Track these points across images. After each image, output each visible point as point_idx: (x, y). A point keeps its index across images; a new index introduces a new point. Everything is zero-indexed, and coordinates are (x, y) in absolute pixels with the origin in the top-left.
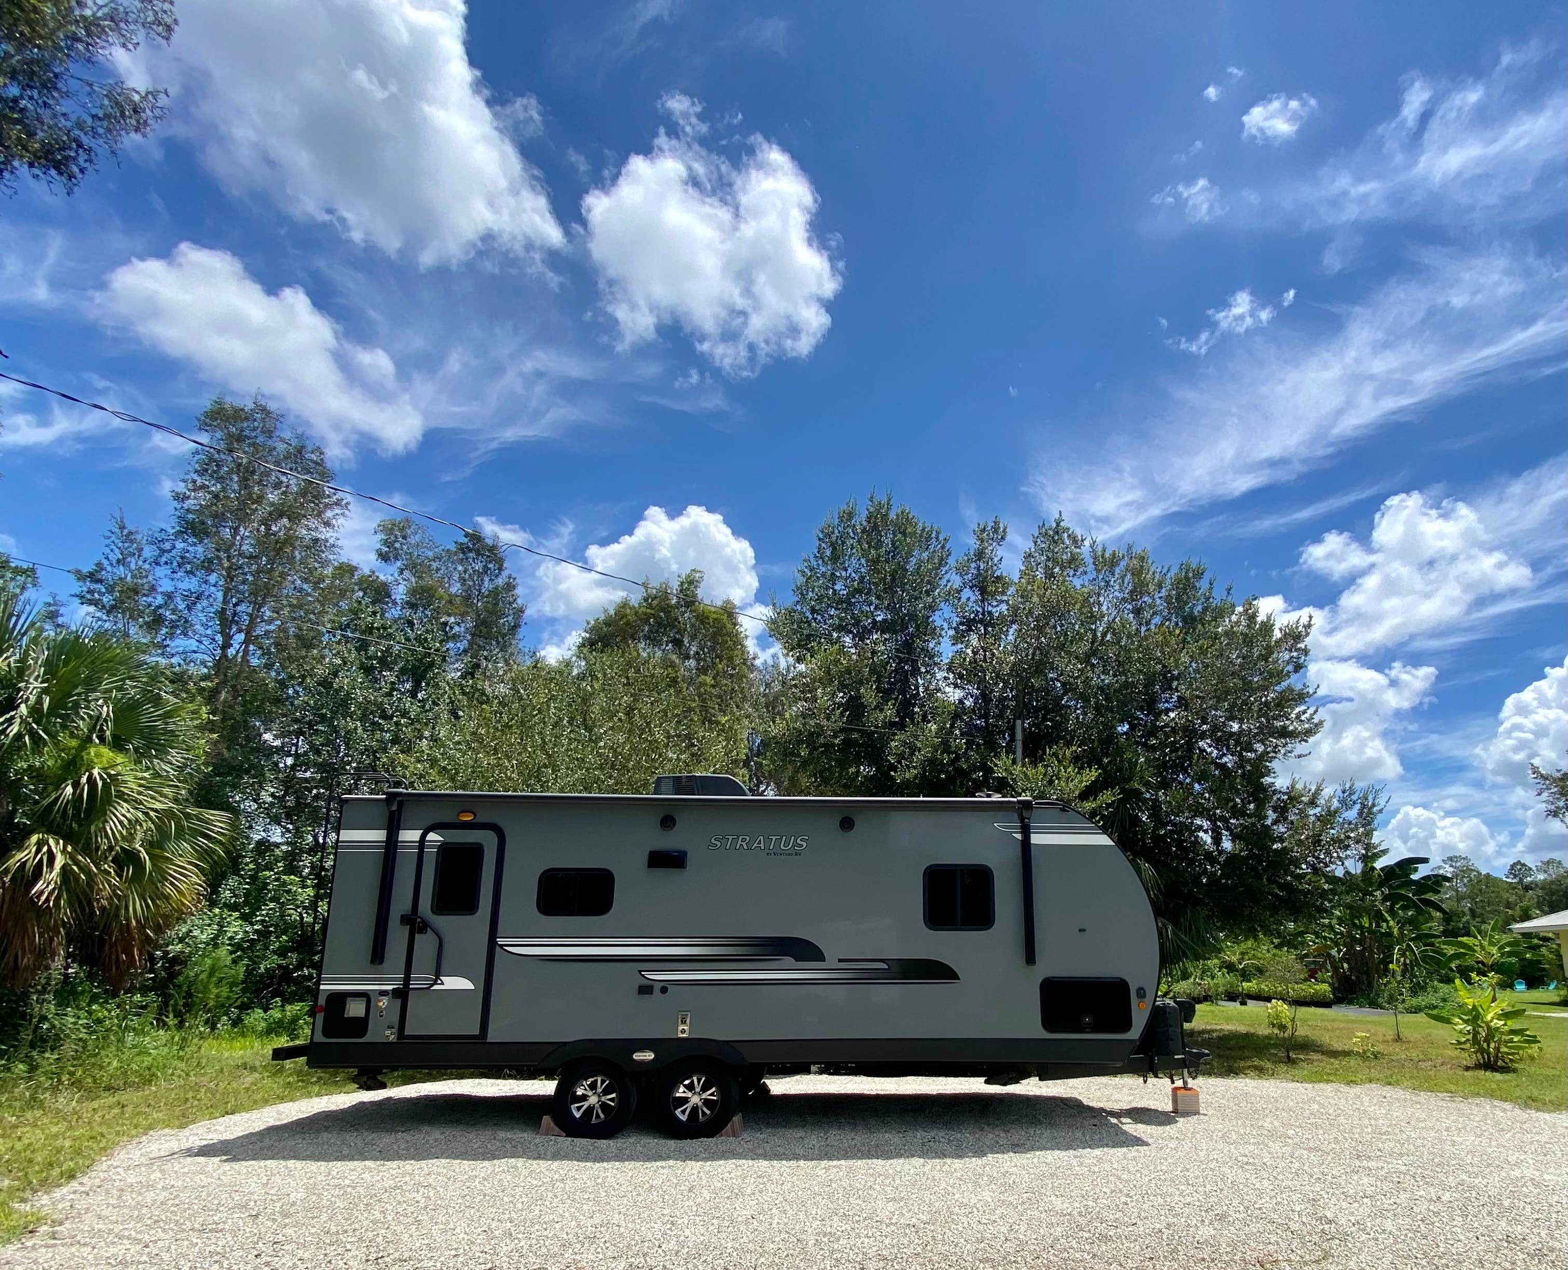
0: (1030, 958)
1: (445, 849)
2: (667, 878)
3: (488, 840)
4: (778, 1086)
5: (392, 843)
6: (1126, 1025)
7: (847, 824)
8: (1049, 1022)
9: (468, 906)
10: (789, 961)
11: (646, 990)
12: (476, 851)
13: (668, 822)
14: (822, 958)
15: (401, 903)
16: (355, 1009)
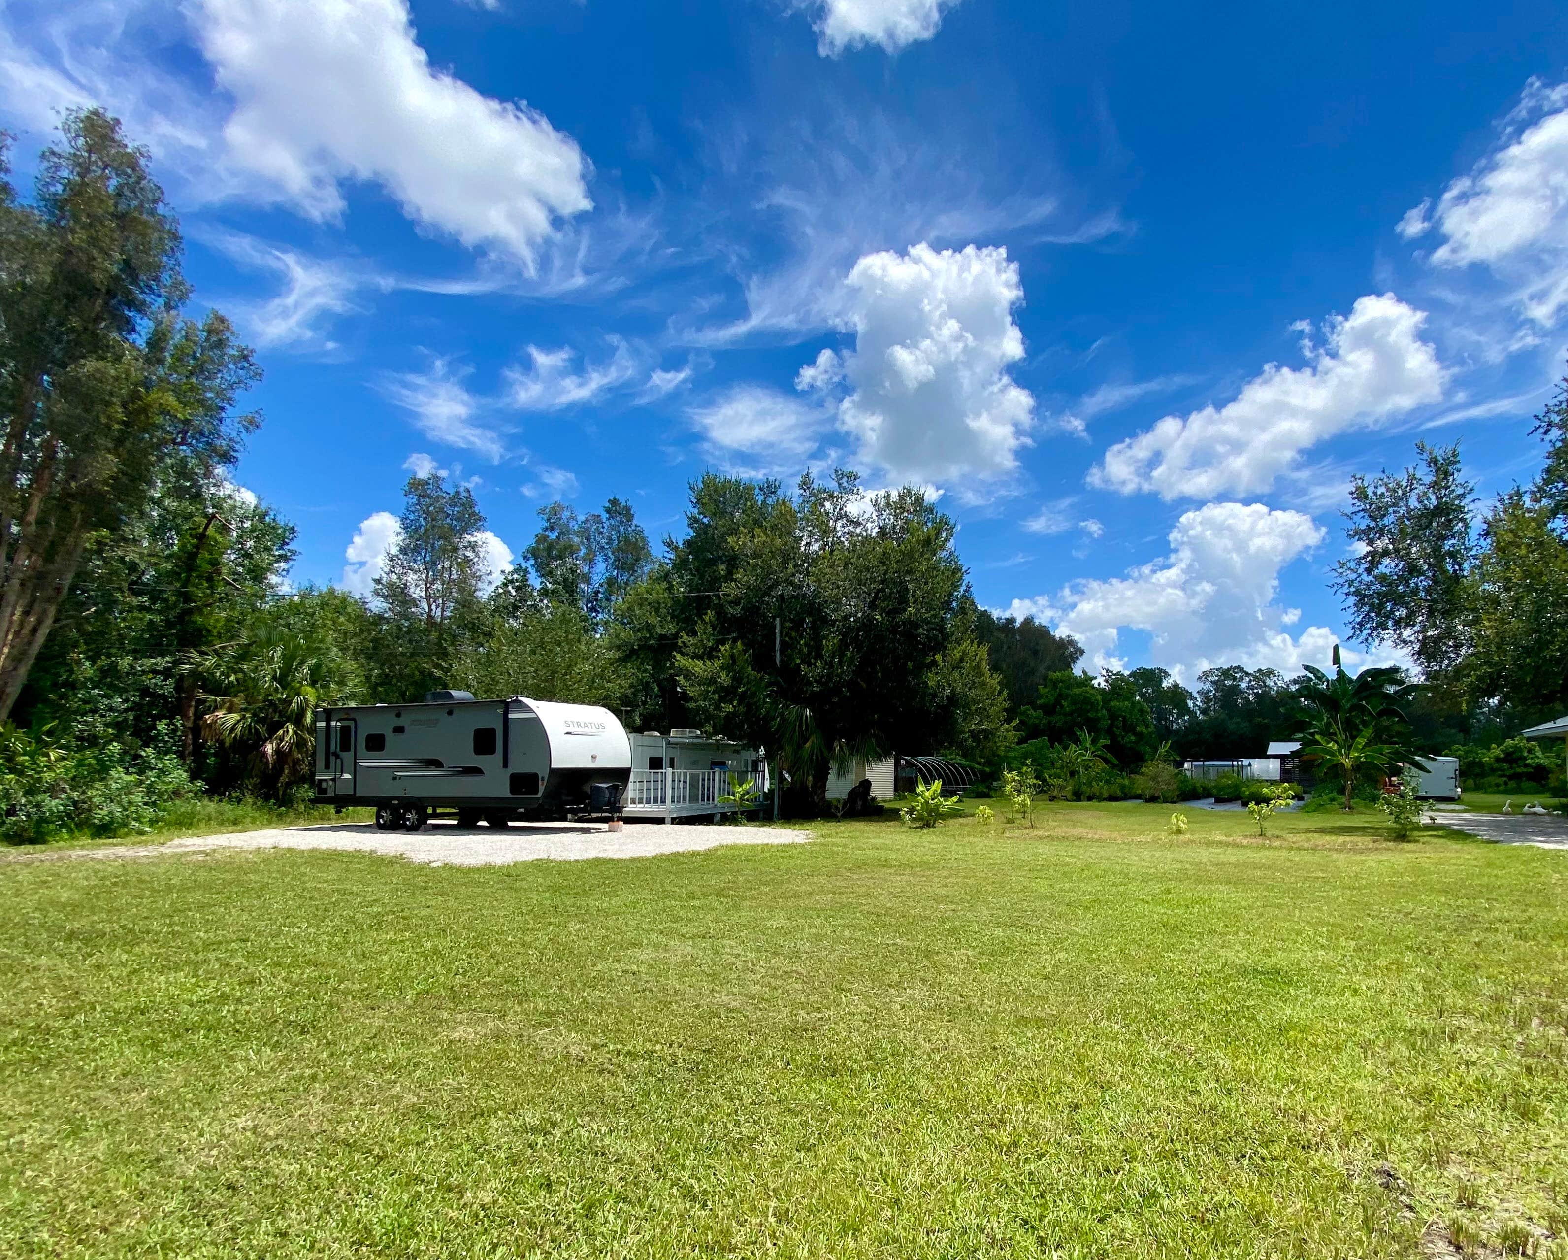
0: (506, 765)
1: (342, 727)
2: (400, 736)
3: (351, 723)
4: (510, 824)
5: (328, 726)
6: (537, 792)
7: (450, 713)
8: (512, 791)
9: (349, 750)
10: (433, 768)
11: (395, 778)
12: (349, 727)
13: (398, 715)
14: (442, 766)
15: (332, 749)
16: (324, 785)
